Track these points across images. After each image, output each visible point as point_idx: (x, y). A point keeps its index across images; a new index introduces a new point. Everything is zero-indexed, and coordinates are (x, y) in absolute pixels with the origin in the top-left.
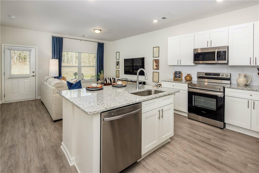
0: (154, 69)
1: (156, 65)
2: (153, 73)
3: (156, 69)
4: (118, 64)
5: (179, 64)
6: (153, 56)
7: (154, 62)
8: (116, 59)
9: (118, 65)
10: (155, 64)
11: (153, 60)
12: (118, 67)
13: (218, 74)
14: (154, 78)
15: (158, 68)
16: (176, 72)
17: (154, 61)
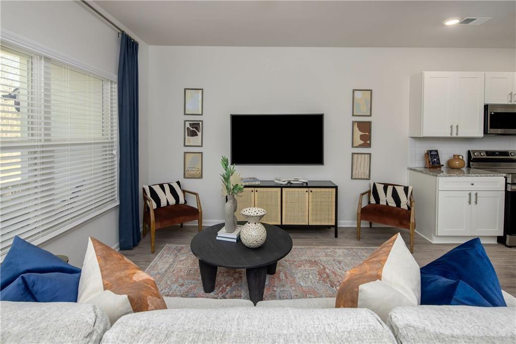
0: (356, 144)
1: (361, 136)
2: (352, 156)
3: (360, 146)
4: (194, 129)
5: (454, 135)
6: (353, 113)
7: (356, 128)
8: (185, 114)
9: (193, 134)
10: (358, 133)
11: (354, 122)
12: (192, 140)
13: (505, 153)
14: (356, 170)
15: (368, 142)
16: (431, 151)
17: (356, 126)
